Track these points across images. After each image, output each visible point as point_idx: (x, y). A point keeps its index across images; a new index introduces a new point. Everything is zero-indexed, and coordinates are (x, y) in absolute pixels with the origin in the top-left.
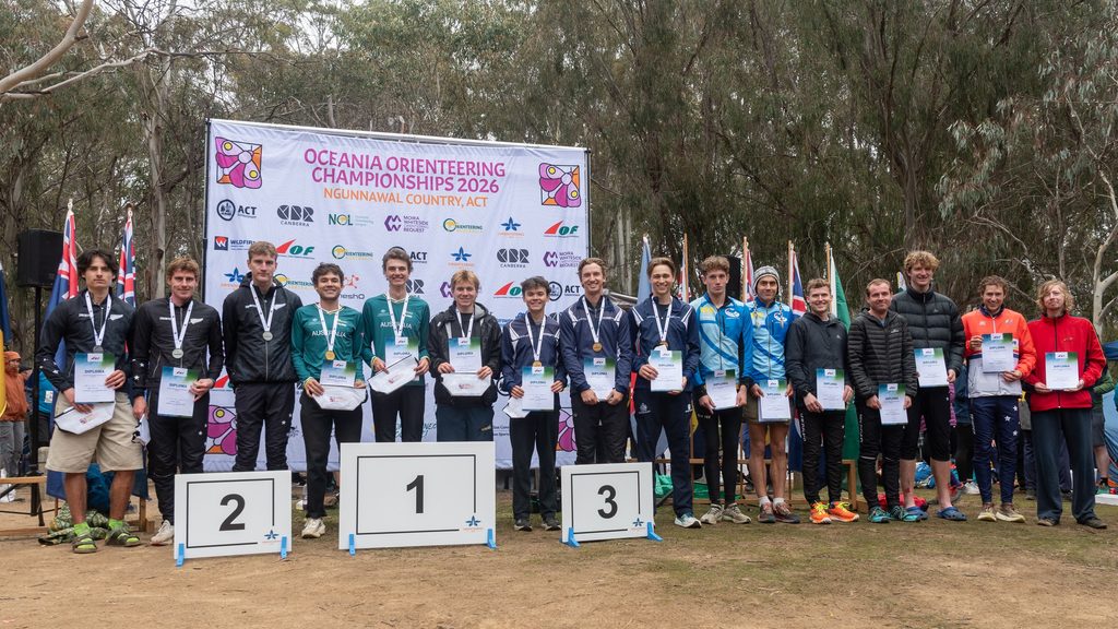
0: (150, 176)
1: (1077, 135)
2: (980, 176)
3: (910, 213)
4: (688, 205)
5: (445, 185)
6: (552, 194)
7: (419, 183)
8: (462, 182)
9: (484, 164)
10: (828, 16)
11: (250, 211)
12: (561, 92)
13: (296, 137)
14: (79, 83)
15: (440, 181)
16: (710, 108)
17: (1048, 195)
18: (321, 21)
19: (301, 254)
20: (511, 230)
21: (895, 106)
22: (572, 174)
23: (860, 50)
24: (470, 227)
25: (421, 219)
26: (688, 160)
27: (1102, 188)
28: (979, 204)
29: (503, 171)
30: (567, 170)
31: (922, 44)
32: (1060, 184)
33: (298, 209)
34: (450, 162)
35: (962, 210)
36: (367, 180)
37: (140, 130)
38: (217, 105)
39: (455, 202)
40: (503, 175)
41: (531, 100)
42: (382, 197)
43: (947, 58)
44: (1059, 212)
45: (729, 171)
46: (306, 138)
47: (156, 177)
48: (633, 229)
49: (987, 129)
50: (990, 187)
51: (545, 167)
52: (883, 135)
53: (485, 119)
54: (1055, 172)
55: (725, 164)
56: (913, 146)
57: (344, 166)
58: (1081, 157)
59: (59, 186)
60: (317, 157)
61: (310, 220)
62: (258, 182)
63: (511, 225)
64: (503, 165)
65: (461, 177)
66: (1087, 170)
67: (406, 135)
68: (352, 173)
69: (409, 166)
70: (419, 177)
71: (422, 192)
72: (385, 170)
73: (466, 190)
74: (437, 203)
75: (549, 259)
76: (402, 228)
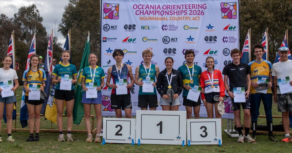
5: (184, 13)
6: (226, 14)
7: (174, 13)
8: (191, 11)
9: (199, 5)
11: (115, 27)
15: (182, 12)
19: (132, 42)
20: (210, 29)
22: (234, 6)
24: (194, 28)
25: (175, 26)
29: (206, 7)
30: (232, 4)
33: (131, 25)
34: (186, 5)
36: (155, 13)
39: (188, 19)
40: (206, 8)
42: (161, 19)
51: (223, 4)
57: (147, 9)
60: (137, 7)
61: (134, 29)
62: (117, 17)
63: (210, 27)
64: (205, 4)
65: (190, 10)
68: (150, 11)
69: (171, 8)
70: (174, 11)
71: (175, 16)
72: (162, 9)
73: (192, 14)
74: (181, 20)
75: (224, 40)
76: (168, 29)
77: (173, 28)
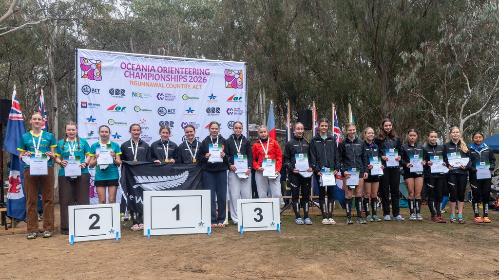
0: (50, 74)
1: (453, 57)
2: (413, 75)
3: (384, 91)
4: (290, 87)
5: (183, 79)
6: (230, 83)
7: (172, 78)
8: (191, 78)
9: (200, 70)
10: (349, 5)
11: (97, 91)
12: (233, 37)
13: (117, 57)
14: (15, 31)
15: (181, 77)
16: (299, 45)
17: (442, 83)
18: (125, 4)
19: (120, 110)
20: (212, 99)
21: (378, 44)
22: (239, 74)
23: (363, 20)
24: (194, 98)
25: (173, 95)
26: (289, 68)
27: (464, 80)
28: (413, 87)
29: (209, 73)
30: (237, 72)
31: (389, 18)
32: (447, 78)
33: (118, 90)
34: (185, 69)
35: (405, 89)
36: (149, 77)
37: (44, 54)
38: (79, 42)
39: (187, 87)
41: (220, 41)
42: (156, 85)
43: (400, 24)
44: (446, 90)
45: (307, 73)
46: (121, 57)
47: (52, 75)
48: (266, 98)
49: (416, 54)
50: (417, 79)
51: (227, 71)
52: (373, 57)
53: (200, 49)
54: (445, 73)
55: (305, 69)
56: (386, 62)
57: (138, 70)
58: (455, 66)
59: (7, 79)
60: (126, 66)
61: (123, 95)
62: (100, 78)
63: (212, 97)
64: (209, 70)
66: (457, 72)
67: (166, 56)
68: (142, 74)
69: (167, 71)
70: (171, 76)
71: (173, 82)
72: (157, 73)
73: (192, 82)
74: (180, 87)
75: (229, 112)
76: (164, 99)
77: (171, 97)
